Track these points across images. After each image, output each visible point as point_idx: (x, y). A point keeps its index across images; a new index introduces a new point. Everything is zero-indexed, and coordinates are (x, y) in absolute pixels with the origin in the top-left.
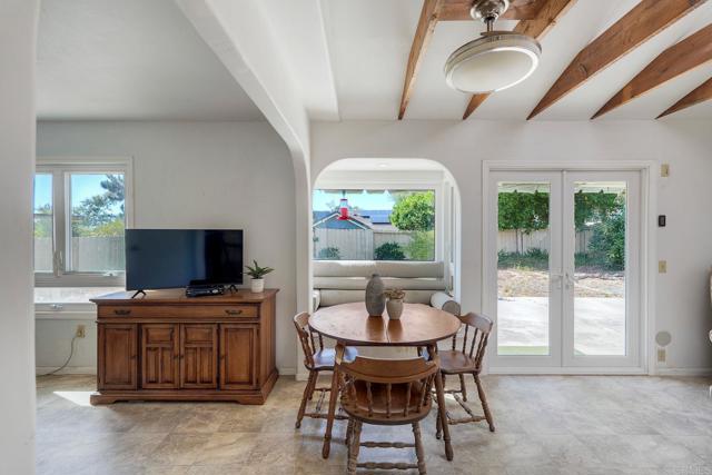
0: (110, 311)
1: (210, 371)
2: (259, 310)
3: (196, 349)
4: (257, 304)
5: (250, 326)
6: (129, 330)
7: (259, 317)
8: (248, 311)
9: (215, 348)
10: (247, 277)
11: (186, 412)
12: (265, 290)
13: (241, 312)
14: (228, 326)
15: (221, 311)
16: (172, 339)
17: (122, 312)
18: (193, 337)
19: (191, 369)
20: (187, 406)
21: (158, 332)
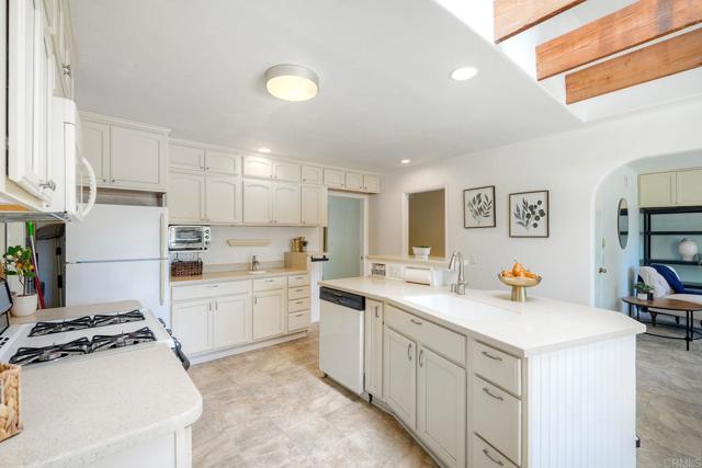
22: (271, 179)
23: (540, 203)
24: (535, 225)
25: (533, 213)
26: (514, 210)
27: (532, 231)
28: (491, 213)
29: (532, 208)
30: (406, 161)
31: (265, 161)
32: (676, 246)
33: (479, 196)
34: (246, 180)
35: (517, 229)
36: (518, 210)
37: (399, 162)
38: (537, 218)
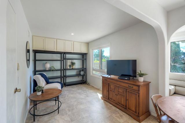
0: (104, 79)
1: (124, 102)
2: (139, 88)
3: (120, 94)
4: (139, 86)
5: (136, 93)
6: (107, 84)
7: (139, 91)
8: (135, 88)
9: (125, 96)
10: (137, 76)
11: (117, 111)
12: (144, 81)
13: (133, 87)
14: (129, 91)
15: (127, 85)
16: (115, 89)
17: (106, 80)
18: (119, 90)
19: (119, 100)
20: (118, 110)
21: (112, 87)
32: (44, 65)
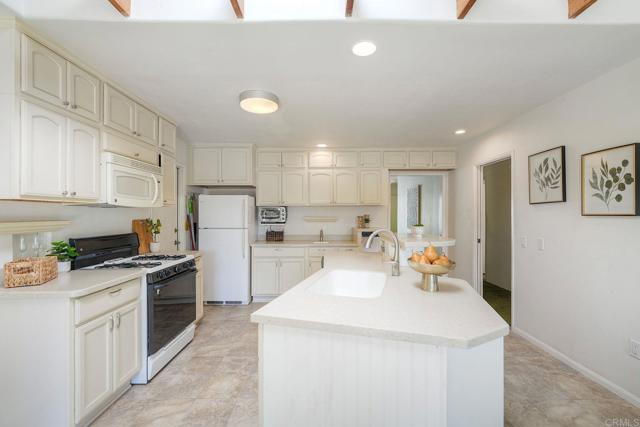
22: (332, 168)
23: (625, 163)
24: (619, 198)
25: (616, 180)
26: (588, 177)
27: (614, 207)
28: (560, 184)
29: (613, 172)
30: (460, 132)
31: (327, 153)
33: (546, 161)
34: (313, 171)
35: (593, 204)
36: (595, 177)
37: (453, 133)
38: (622, 187)
